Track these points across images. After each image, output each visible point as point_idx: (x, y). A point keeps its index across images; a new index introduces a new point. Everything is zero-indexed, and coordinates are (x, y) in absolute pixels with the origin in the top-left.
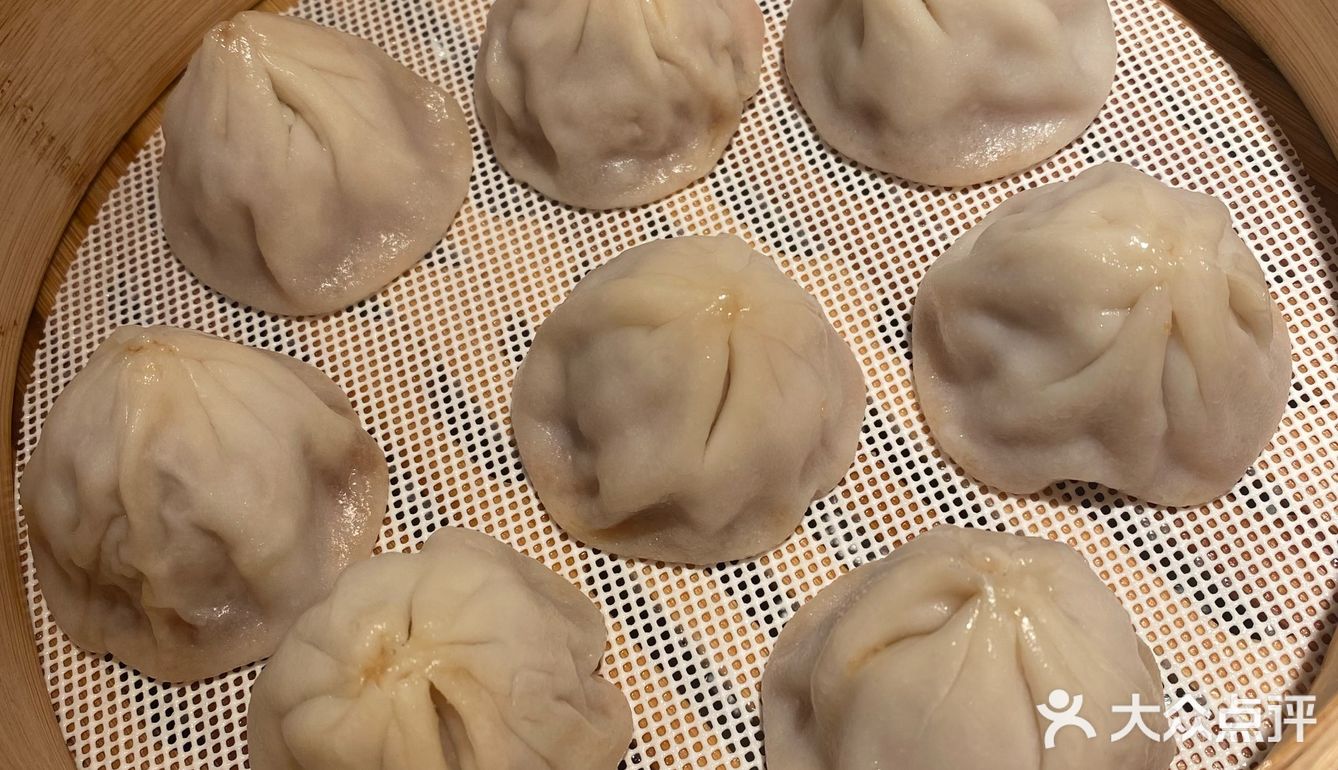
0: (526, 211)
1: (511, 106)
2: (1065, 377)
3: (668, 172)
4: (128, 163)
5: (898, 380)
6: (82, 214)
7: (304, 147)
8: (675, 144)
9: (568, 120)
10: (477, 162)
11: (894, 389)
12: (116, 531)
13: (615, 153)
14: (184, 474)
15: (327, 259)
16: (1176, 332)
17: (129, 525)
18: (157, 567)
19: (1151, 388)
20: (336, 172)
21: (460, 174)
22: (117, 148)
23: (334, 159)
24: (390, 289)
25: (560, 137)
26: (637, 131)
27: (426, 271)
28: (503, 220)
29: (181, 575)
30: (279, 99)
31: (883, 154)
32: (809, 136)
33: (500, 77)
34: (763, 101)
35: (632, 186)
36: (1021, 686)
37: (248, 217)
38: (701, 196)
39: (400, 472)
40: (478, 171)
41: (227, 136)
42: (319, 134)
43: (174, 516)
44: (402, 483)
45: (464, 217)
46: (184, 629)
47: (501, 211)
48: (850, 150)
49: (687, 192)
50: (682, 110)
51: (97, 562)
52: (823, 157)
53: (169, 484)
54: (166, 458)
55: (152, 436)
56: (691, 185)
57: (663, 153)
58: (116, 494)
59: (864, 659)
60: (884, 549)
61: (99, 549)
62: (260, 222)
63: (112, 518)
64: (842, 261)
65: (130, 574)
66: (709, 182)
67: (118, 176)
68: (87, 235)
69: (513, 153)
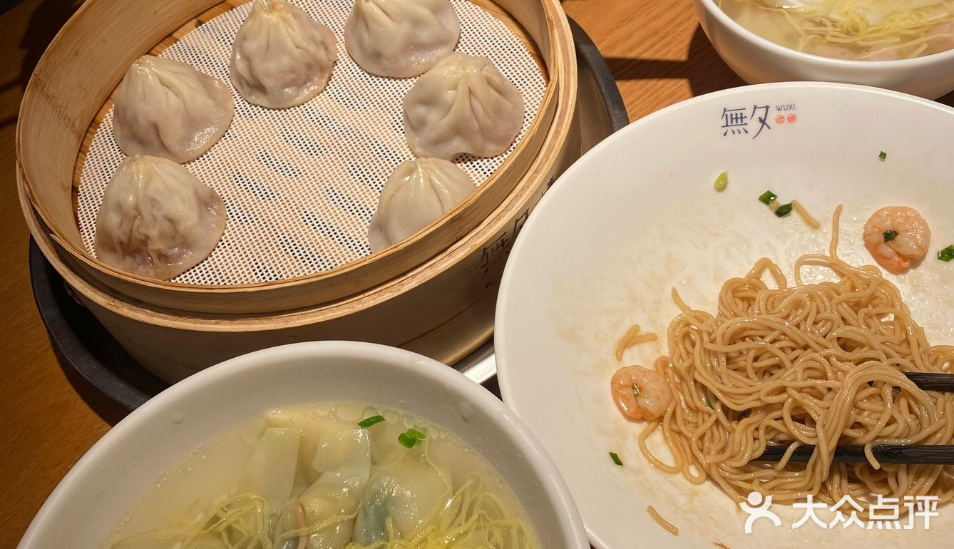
0: (258, 115)
1: (246, 75)
2: (444, 117)
3: (308, 90)
4: (96, 130)
5: (403, 144)
6: (82, 150)
7: (173, 99)
8: (308, 79)
9: (269, 76)
10: (237, 101)
11: (402, 147)
12: (137, 222)
13: (287, 86)
14: (158, 198)
15: (188, 139)
16: (471, 92)
17: (142, 218)
18: (154, 233)
19: (468, 112)
20: (186, 108)
21: (230, 106)
22: (90, 125)
23: (184, 102)
24: (212, 149)
25: (268, 82)
26: (294, 76)
27: (224, 141)
28: (250, 119)
29: (162, 236)
30: (162, 84)
31: (384, 69)
32: (357, 68)
33: (241, 66)
34: (340, 62)
35: (295, 97)
36: (433, 190)
37: (156, 127)
38: (323, 97)
39: (229, 204)
40: (237, 105)
41: (145, 99)
42: (177, 95)
43: (158, 214)
44: (231, 207)
45: (235, 121)
46: (163, 257)
47: (249, 117)
48: (373, 71)
49: (317, 97)
50: (309, 66)
51: (130, 240)
52: (363, 74)
53: (154, 202)
54: (151, 193)
55: (146, 187)
56: (319, 95)
57: (305, 83)
58: (137, 208)
59: (390, 199)
60: (390, 172)
61: (131, 231)
62: (161, 128)
63: (136, 217)
64: (379, 111)
65: (143, 238)
66: (325, 92)
67: (93, 134)
68: (86, 156)
69: (250, 94)
